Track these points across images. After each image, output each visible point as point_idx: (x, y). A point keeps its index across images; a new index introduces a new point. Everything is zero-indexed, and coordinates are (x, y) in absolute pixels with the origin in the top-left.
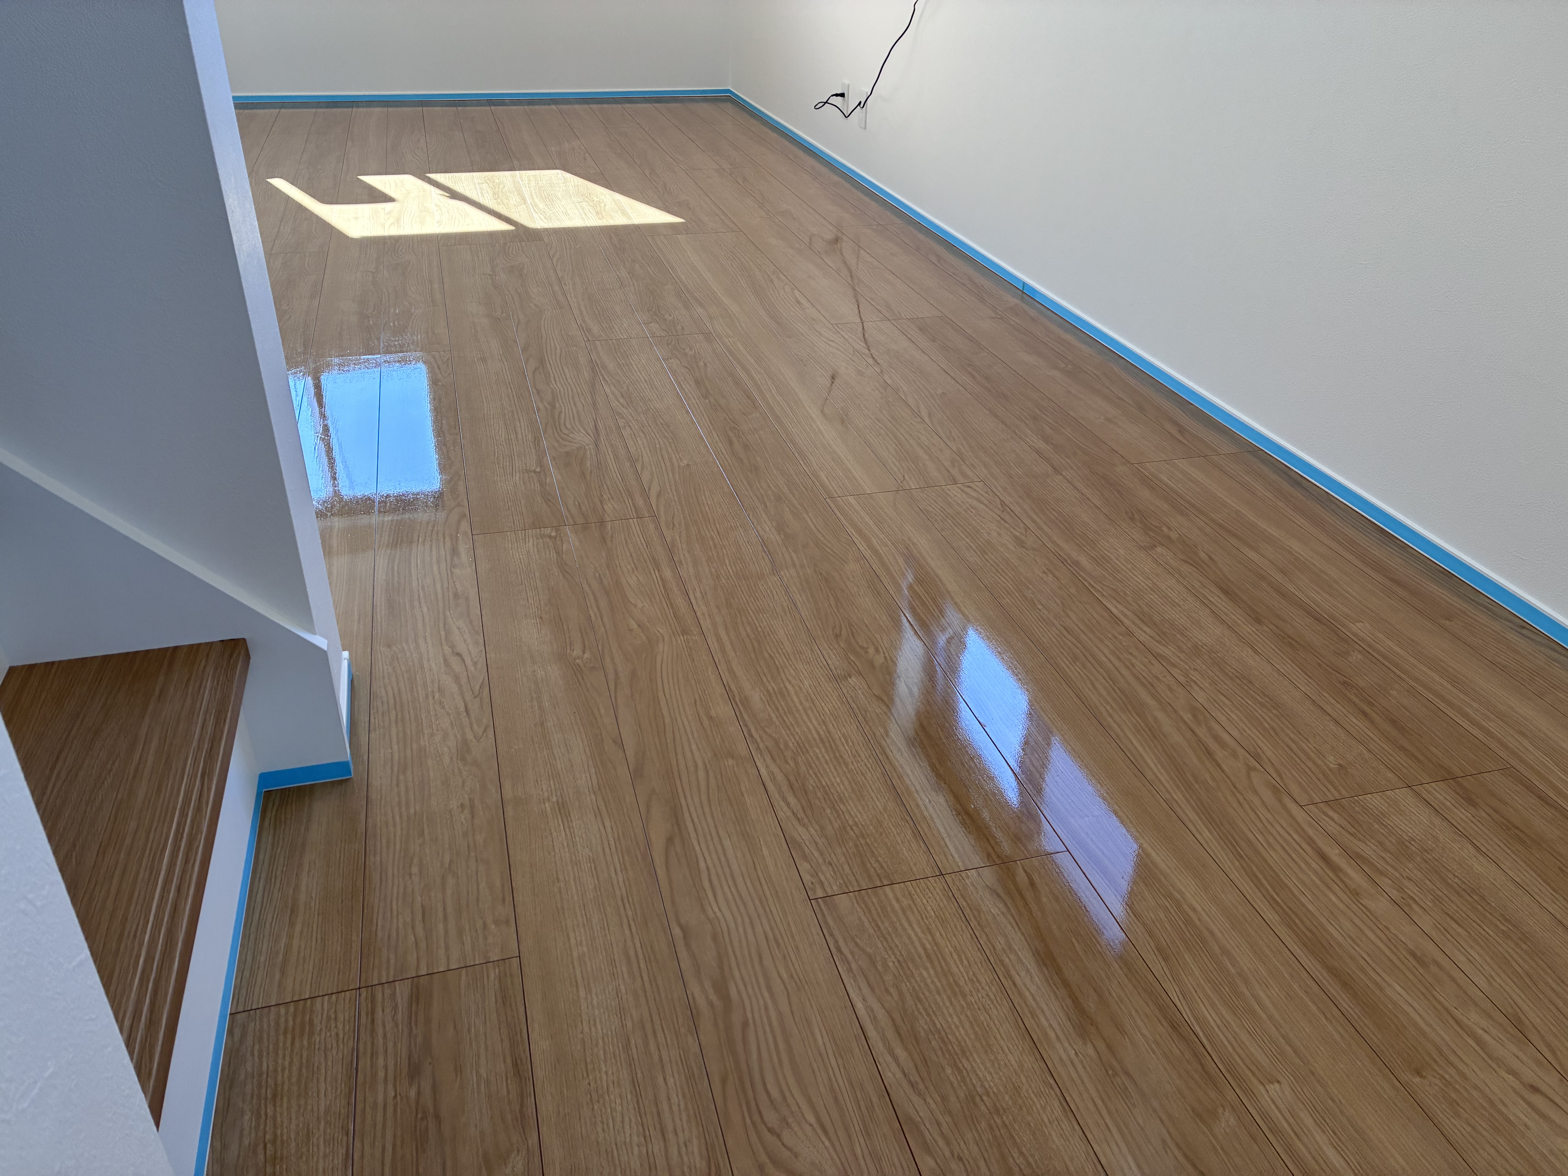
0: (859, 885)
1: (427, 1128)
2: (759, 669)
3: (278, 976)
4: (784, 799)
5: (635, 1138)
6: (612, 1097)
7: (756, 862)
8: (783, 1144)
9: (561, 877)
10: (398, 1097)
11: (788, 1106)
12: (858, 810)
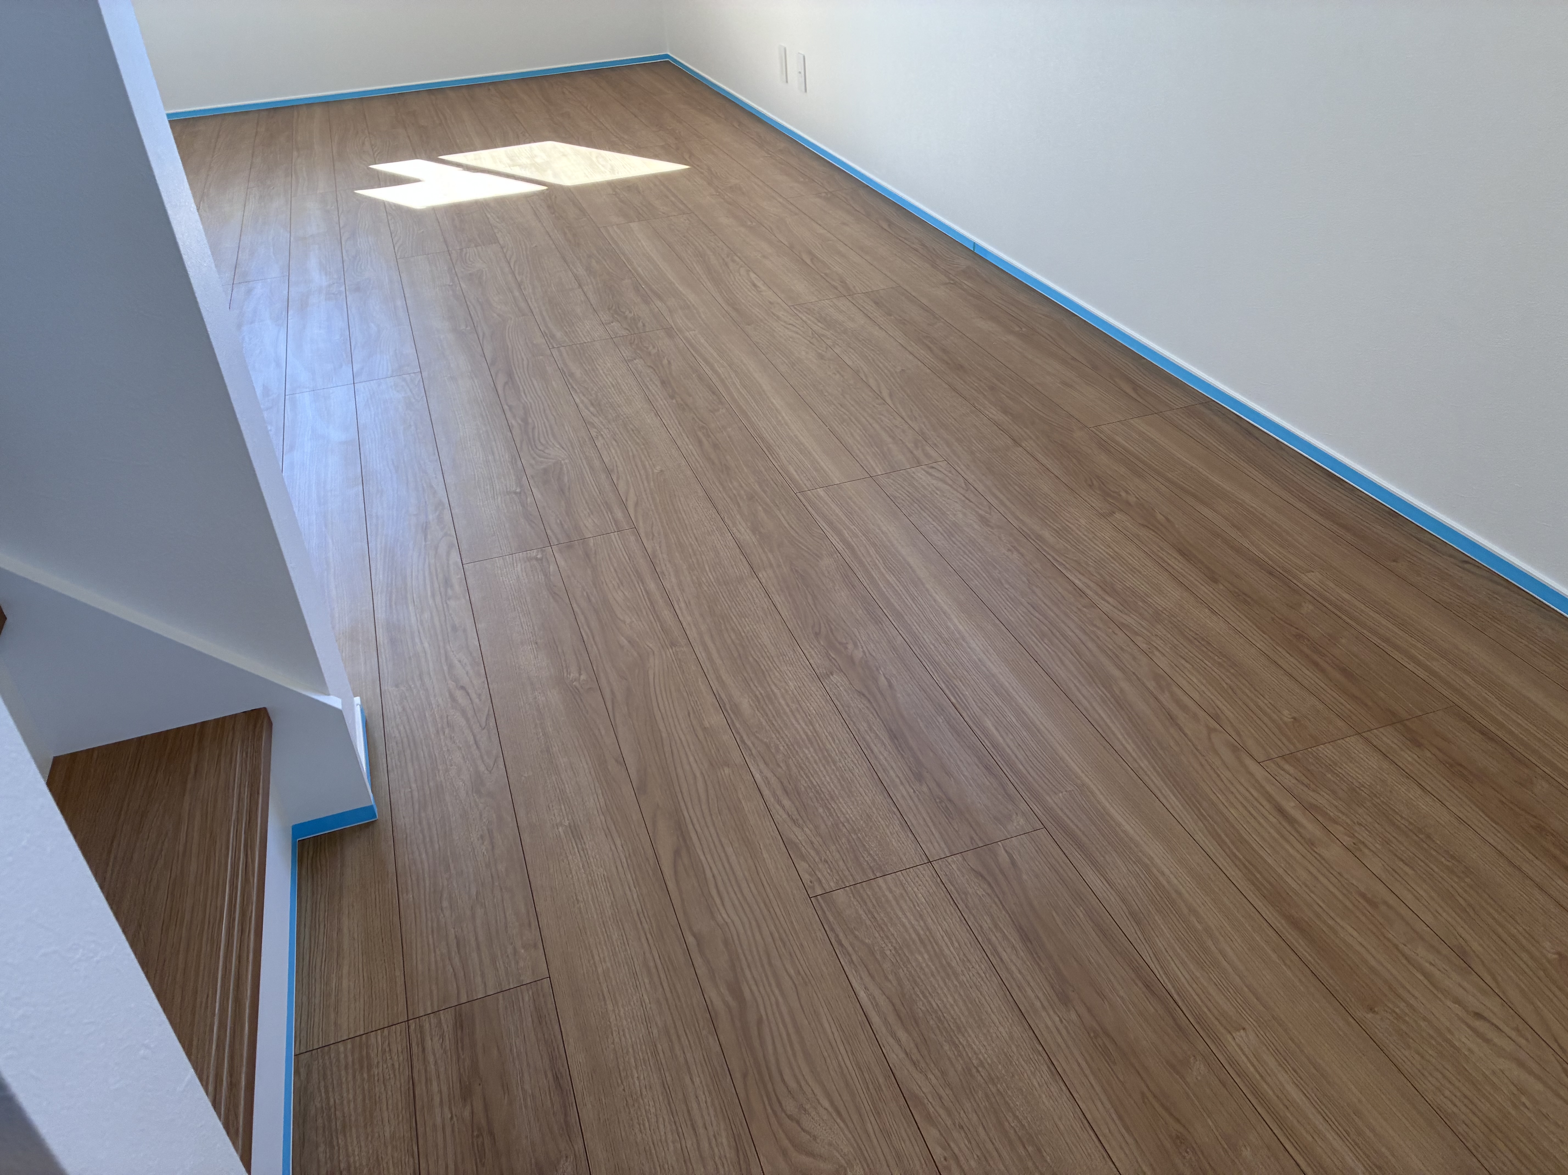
0: (854, 879)
1: (483, 1144)
2: (745, 675)
3: (332, 1016)
4: (779, 802)
5: (670, 1136)
6: (646, 1100)
7: (759, 868)
8: (802, 1129)
9: (580, 898)
10: (455, 1119)
11: (804, 1093)
12: (848, 806)
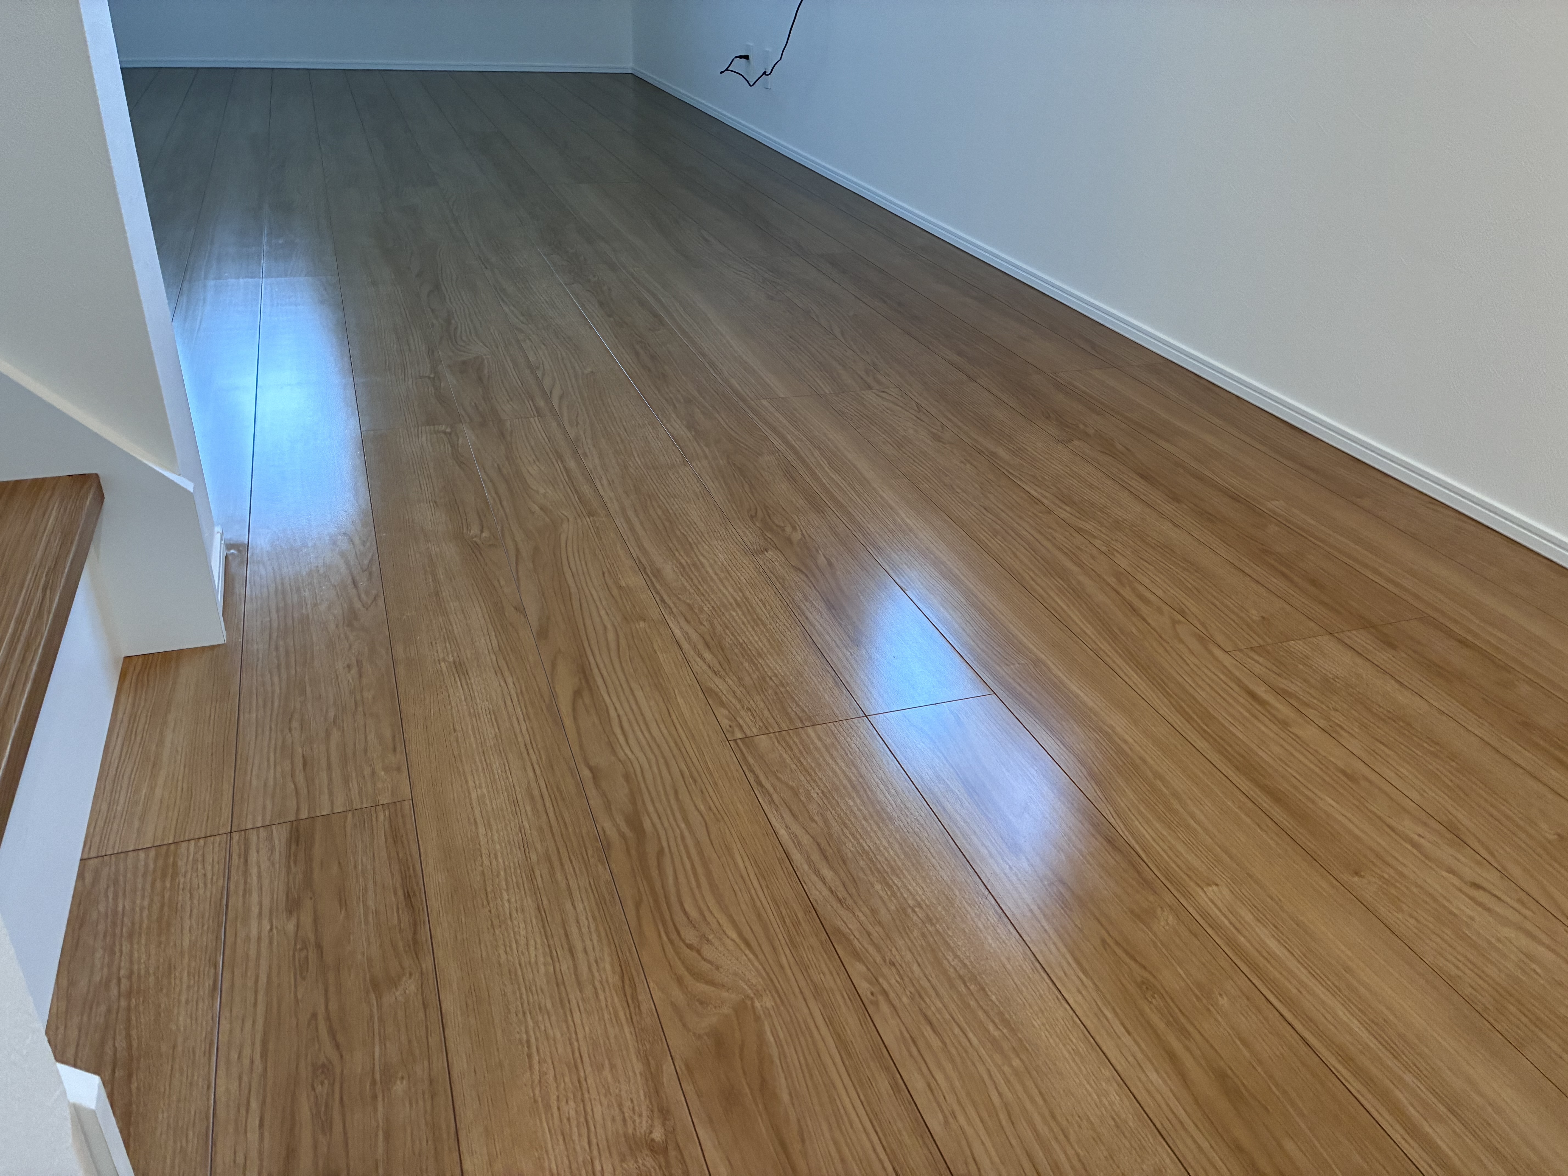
0: (779, 727)
1: (307, 958)
2: (671, 545)
3: (136, 824)
4: (701, 657)
5: (541, 959)
6: (515, 922)
7: (671, 711)
8: (703, 958)
9: (458, 727)
10: (275, 931)
11: (708, 924)
12: (777, 663)
